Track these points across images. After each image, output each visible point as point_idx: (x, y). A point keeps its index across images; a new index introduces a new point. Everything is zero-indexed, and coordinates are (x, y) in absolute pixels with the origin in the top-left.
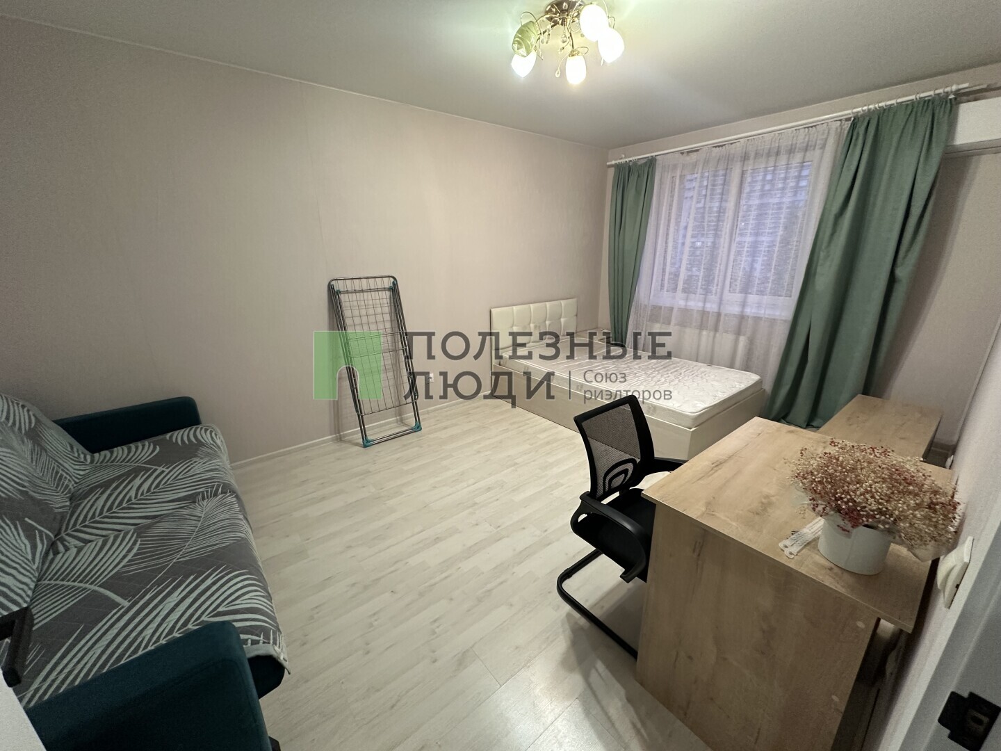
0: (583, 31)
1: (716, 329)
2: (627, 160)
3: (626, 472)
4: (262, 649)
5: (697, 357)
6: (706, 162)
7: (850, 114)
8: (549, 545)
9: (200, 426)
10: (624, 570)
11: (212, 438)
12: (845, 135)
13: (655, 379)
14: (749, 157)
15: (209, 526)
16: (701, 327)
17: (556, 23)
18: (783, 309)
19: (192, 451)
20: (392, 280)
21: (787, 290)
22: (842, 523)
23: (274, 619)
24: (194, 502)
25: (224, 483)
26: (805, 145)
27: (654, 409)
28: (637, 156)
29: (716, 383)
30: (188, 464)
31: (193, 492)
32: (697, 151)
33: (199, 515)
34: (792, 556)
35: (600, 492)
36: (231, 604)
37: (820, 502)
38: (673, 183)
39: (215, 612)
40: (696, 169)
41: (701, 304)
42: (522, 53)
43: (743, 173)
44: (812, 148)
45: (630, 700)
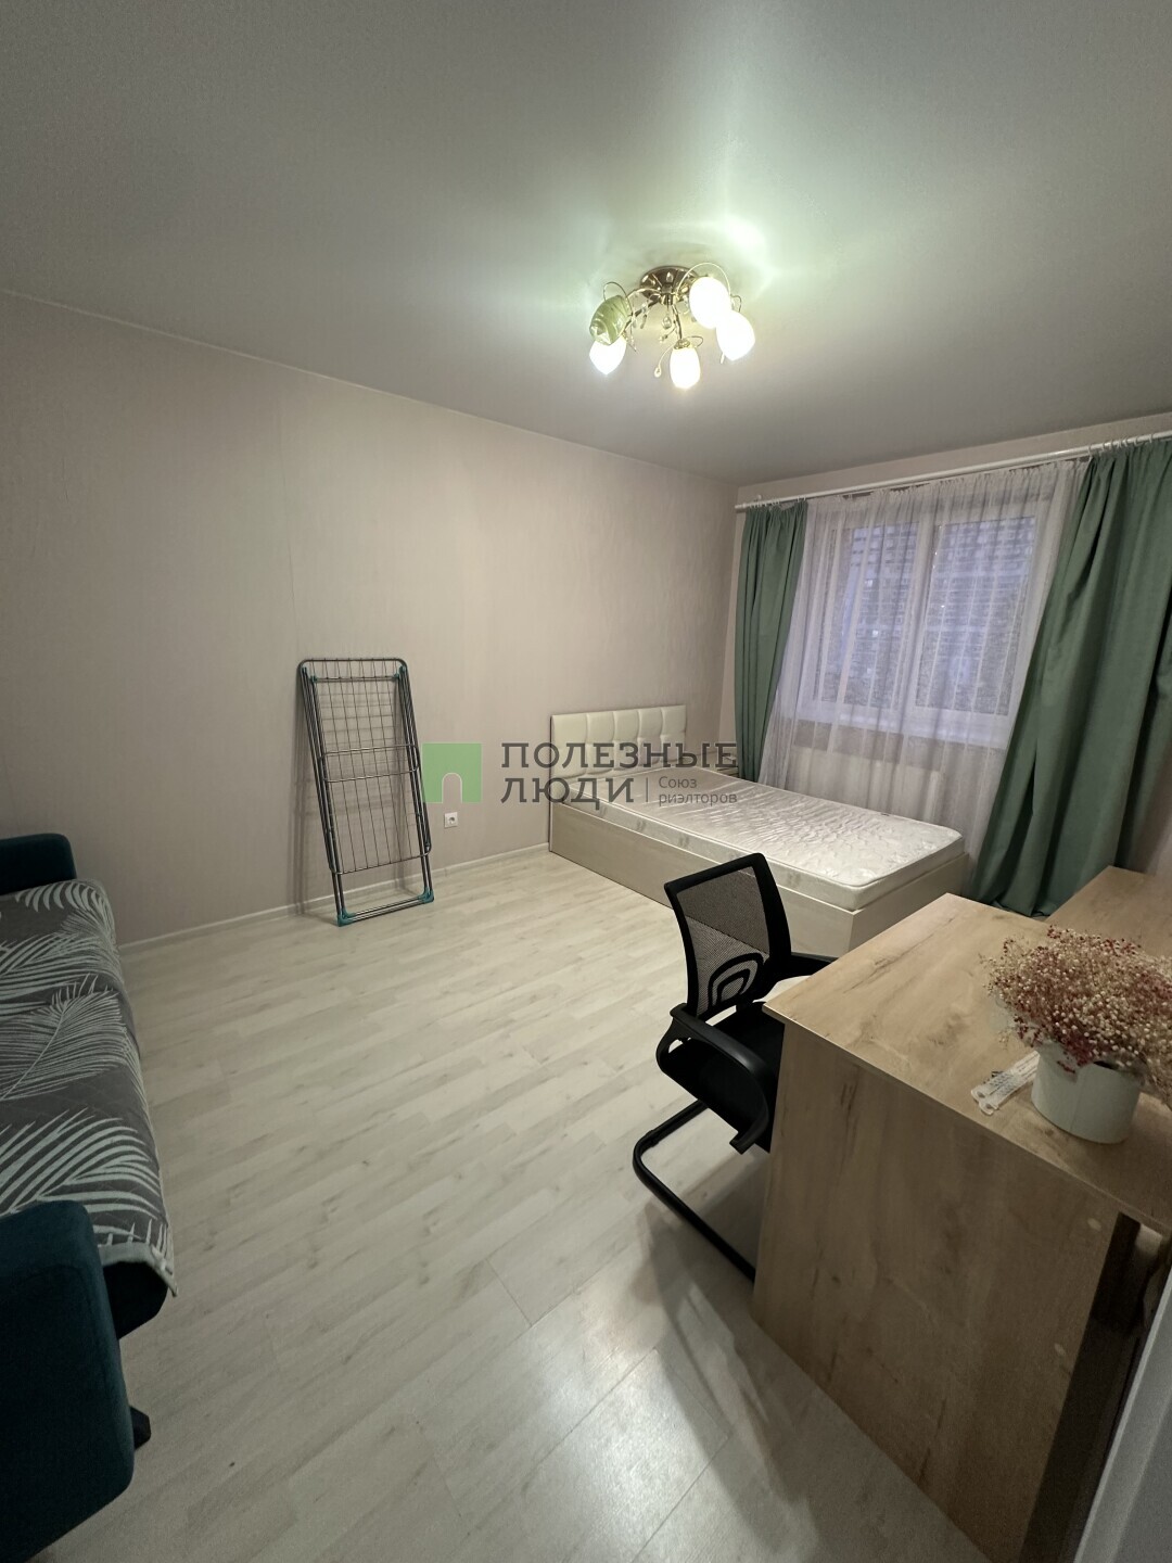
0: (695, 313)
1: (895, 760)
2: (765, 503)
3: (745, 974)
4: (131, 1252)
5: (867, 803)
6: (881, 511)
7: (1086, 452)
8: (625, 1090)
9: (73, 882)
10: (736, 1132)
11: (90, 901)
12: (1081, 482)
13: (800, 833)
14: (942, 508)
15: (66, 1043)
16: (874, 755)
17: (656, 300)
18: (994, 732)
19: (54, 920)
20: (399, 665)
21: (1001, 705)
22: (1063, 1058)
23: (157, 1201)
24: (48, 1004)
25: (101, 976)
26: (1024, 492)
27: (796, 878)
28: (780, 497)
29: (891, 841)
30: (46, 942)
31: (48, 987)
32: (869, 494)
33: (55, 1025)
34: (990, 1112)
35: (703, 1005)
36: (87, 1174)
37: (1030, 1024)
38: (832, 539)
39: (58, 1187)
40: (866, 522)
41: (872, 721)
42: (605, 340)
43: (934, 531)
44: (1034, 498)
45: (741, 1351)
